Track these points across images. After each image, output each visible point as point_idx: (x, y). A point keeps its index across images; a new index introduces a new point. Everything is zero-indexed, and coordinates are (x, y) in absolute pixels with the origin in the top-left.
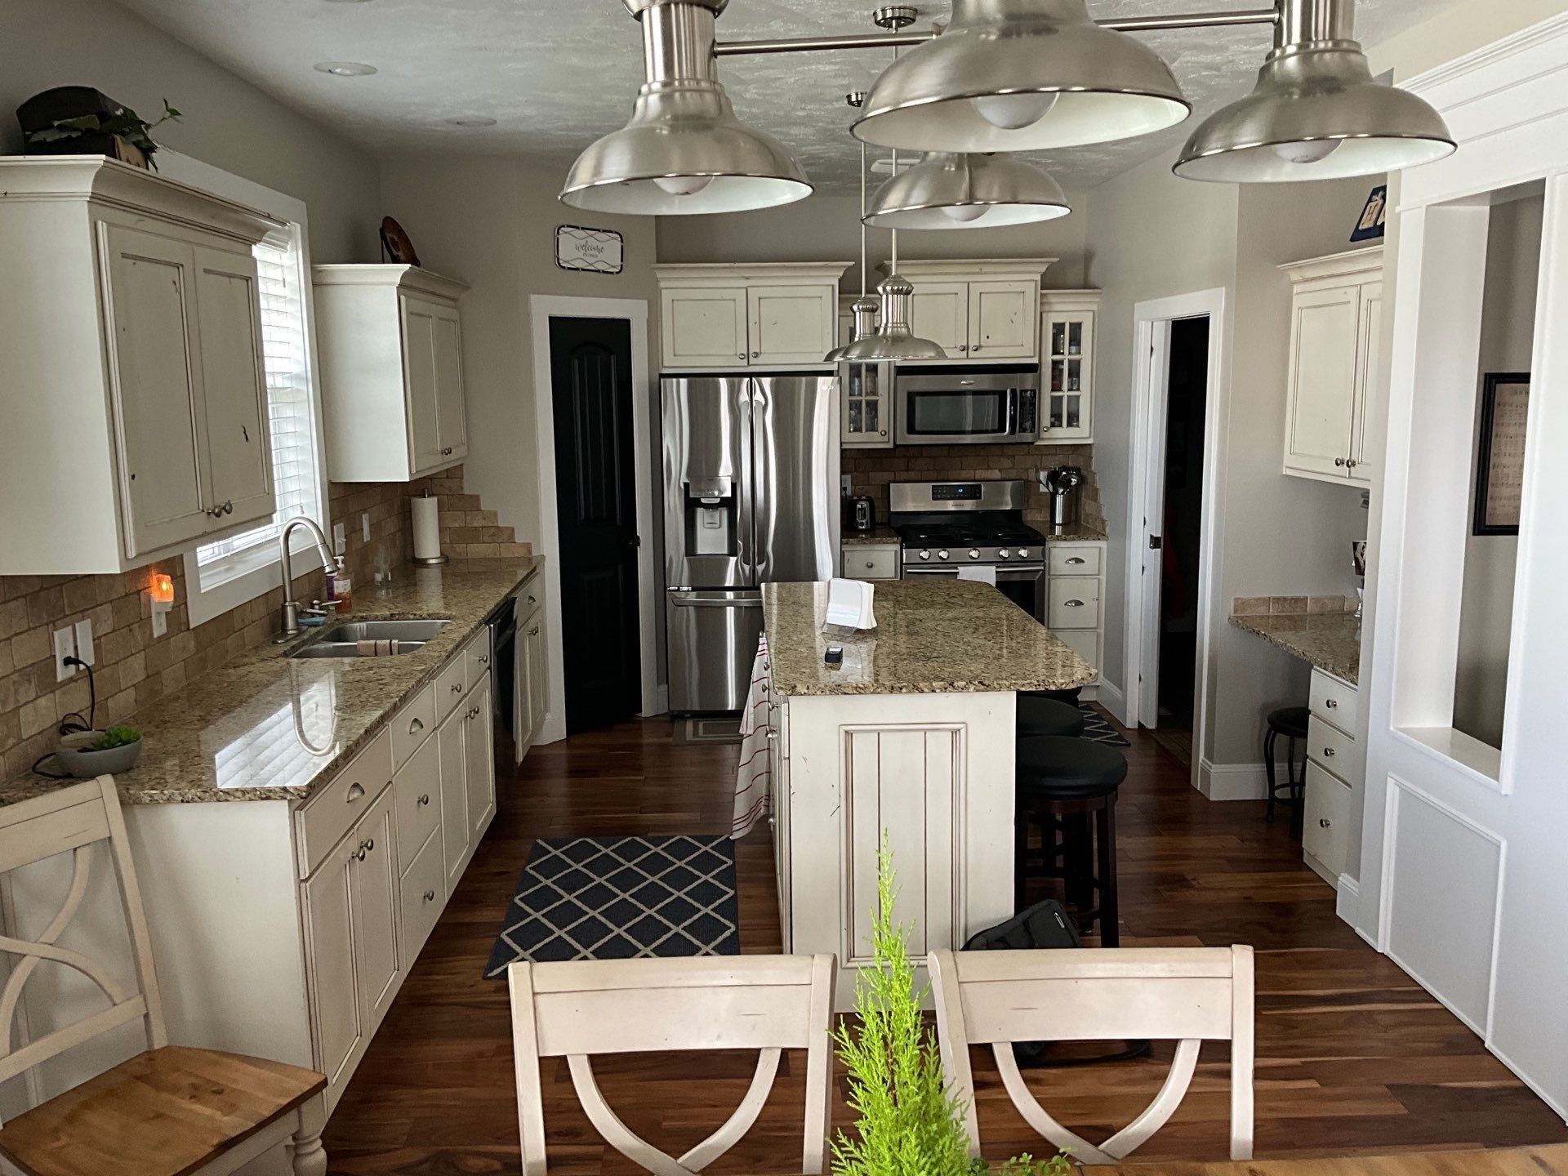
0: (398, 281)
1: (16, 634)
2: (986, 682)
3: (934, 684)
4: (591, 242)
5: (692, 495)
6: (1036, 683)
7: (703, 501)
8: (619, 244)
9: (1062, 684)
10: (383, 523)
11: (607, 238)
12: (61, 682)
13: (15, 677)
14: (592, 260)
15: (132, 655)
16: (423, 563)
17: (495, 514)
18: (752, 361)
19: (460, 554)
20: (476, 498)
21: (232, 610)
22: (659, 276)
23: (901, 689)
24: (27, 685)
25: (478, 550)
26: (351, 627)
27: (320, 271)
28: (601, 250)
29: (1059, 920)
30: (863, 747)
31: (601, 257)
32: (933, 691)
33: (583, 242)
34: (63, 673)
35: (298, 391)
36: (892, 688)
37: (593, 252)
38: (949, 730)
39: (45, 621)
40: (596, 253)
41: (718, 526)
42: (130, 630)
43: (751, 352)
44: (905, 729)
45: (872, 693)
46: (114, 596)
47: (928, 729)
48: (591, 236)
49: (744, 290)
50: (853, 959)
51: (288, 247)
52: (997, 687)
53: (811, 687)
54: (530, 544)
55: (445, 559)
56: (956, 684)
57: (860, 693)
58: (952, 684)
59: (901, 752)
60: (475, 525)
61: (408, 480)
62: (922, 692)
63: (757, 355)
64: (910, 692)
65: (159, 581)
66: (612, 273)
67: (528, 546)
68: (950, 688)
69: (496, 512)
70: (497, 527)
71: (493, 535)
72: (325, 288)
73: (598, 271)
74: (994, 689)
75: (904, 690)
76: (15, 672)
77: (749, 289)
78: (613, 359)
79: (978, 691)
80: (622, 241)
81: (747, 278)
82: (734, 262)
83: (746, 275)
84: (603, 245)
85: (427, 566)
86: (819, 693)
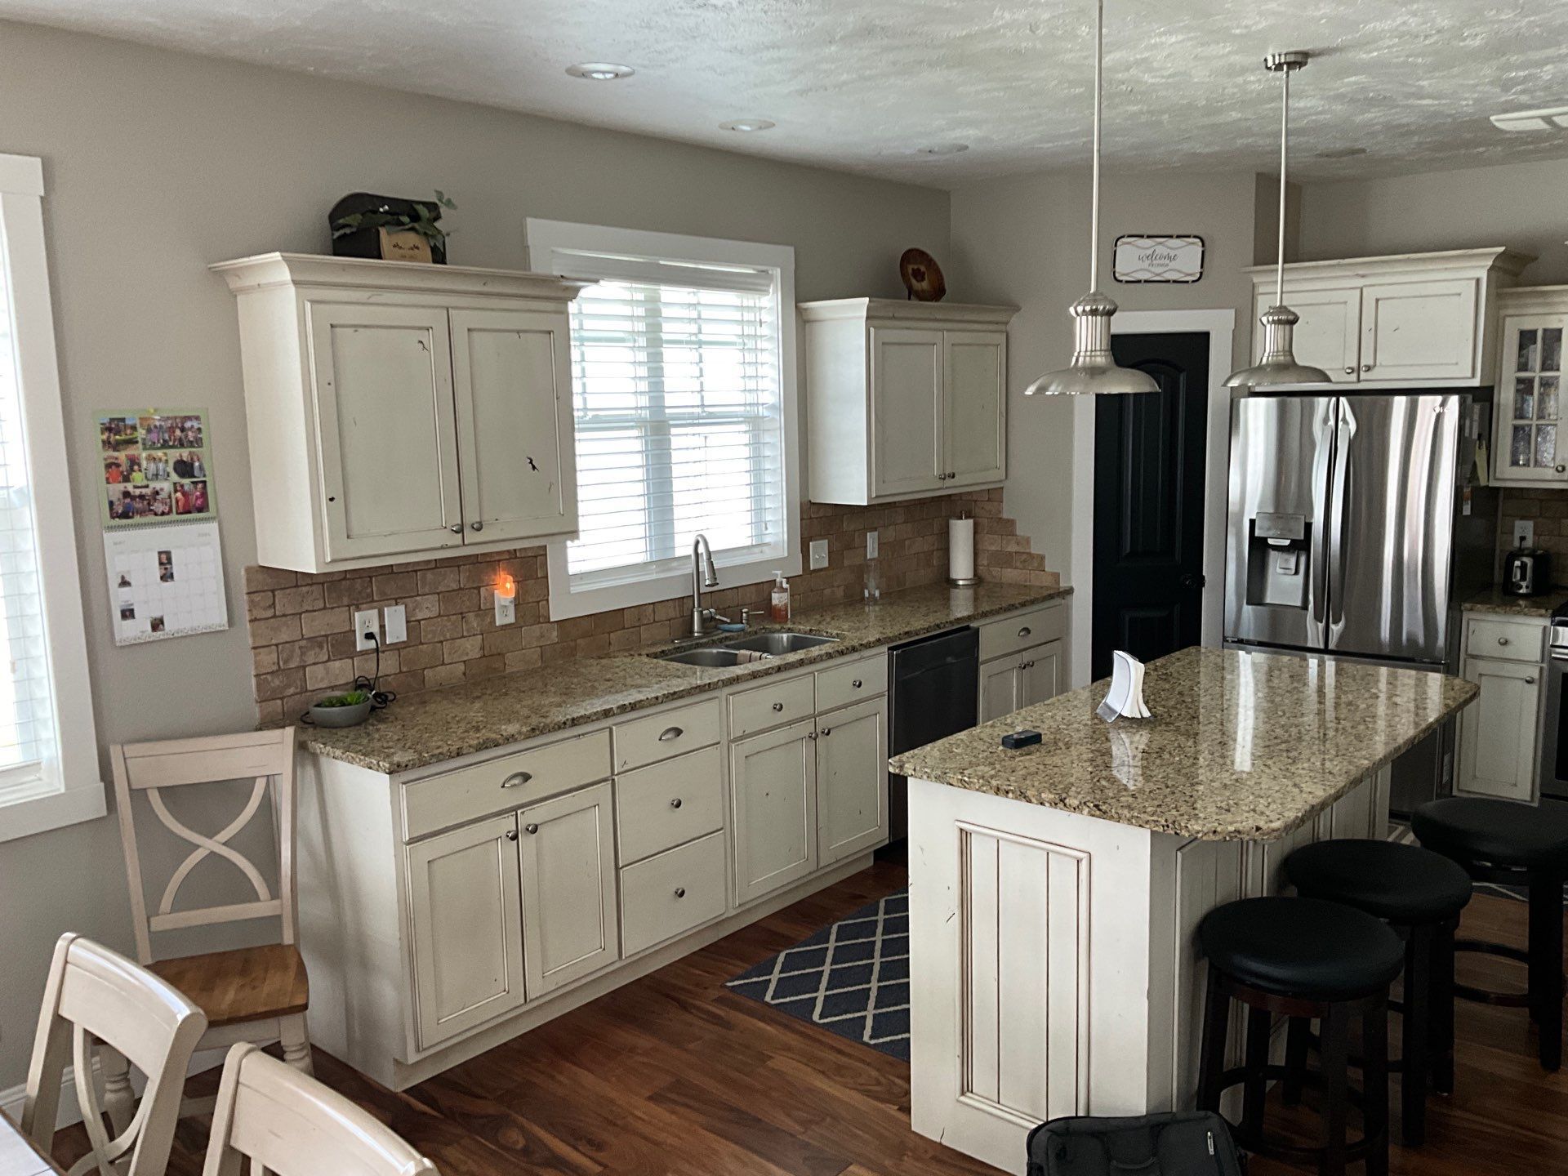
0: (864, 314)
1: (307, 611)
2: (1104, 808)
3: (1043, 795)
4: (1160, 250)
5: (1257, 533)
6: (1163, 822)
7: (1270, 541)
8: (1200, 250)
9: (1198, 832)
10: (907, 543)
11: (1184, 244)
12: (360, 652)
13: (303, 643)
14: (1159, 270)
15: (463, 637)
16: (953, 583)
17: (1028, 541)
18: (1363, 375)
19: (994, 577)
20: (1011, 522)
21: (623, 609)
22: (1255, 280)
23: (1007, 792)
24: (317, 650)
25: (1010, 575)
26: (774, 638)
27: (806, 309)
28: (1172, 259)
29: (1210, 1142)
30: (981, 851)
31: (1172, 265)
32: (1042, 804)
33: (1150, 252)
34: (361, 644)
35: (773, 419)
36: (998, 789)
37: (1162, 262)
38: (1075, 857)
39: (346, 603)
40: (1167, 261)
41: (1293, 572)
42: (463, 618)
43: (1363, 363)
44: (1024, 841)
45: (977, 790)
46: (441, 589)
47: (1050, 849)
48: (1160, 243)
49: (1358, 291)
50: (969, 1094)
51: (771, 290)
52: (1116, 816)
53: (918, 768)
54: (1058, 574)
55: (978, 580)
56: (1067, 801)
57: (965, 787)
58: (1062, 800)
59: (1021, 868)
60: (1009, 550)
61: (866, 504)
62: (1030, 801)
63: (1369, 368)
64: (1016, 798)
65: (505, 581)
66: (1187, 282)
67: (1056, 576)
68: (1061, 805)
69: (1029, 538)
70: (1029, 554)
71: (1025, 561)
72: (818, 324)
73: (1168, 281)
74: (1111, 818)
75: (1010, 795)
76: (303, 639)
77: (1364, 290)
78: (1182, 377)
79: (1093, 816)
80: (1203, 245)
81: (1363, 276)
82: (1343, 258)
83: (1361, 272)
84: (1176, 252)
85: (957, 586)
86: (925, 777)
